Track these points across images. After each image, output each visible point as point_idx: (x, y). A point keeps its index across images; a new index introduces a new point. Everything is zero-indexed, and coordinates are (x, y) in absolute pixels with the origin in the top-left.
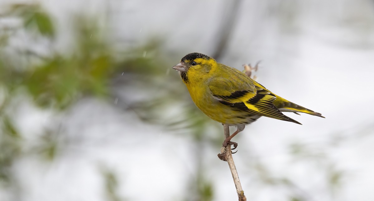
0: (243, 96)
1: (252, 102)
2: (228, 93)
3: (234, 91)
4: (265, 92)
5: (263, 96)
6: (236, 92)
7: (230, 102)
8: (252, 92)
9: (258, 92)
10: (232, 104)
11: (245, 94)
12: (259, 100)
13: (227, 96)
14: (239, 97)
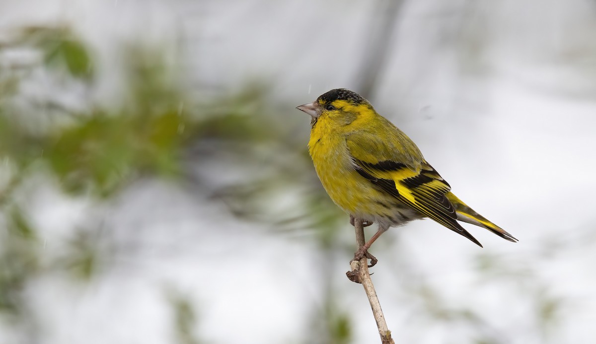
0: (396, 170)
1: (409, 183)
2: (373, 159)
3: (384, 159)
4: (435, 175)
5: (431, 180)
6: (386, 162)
7: (372, 175)
8: (414, 169)
9: (423, 171)
10: (375, 179)
11: (400, 169)
12: (421, 185)
13: (371, 164)
14: (389, 170)
